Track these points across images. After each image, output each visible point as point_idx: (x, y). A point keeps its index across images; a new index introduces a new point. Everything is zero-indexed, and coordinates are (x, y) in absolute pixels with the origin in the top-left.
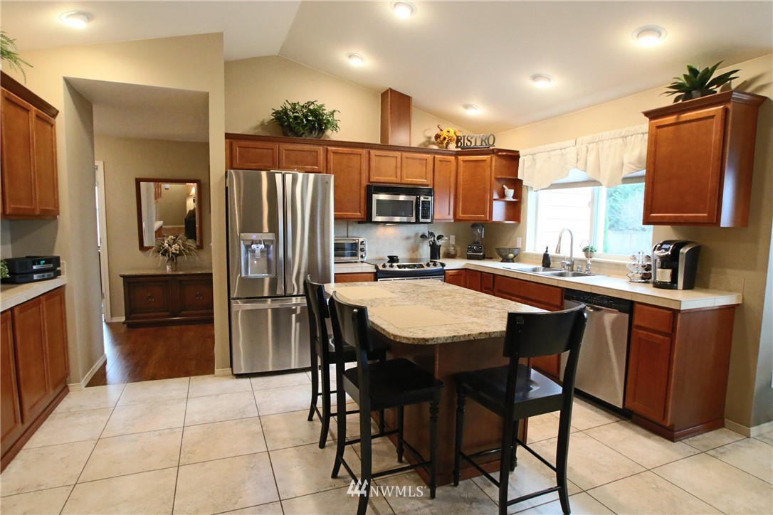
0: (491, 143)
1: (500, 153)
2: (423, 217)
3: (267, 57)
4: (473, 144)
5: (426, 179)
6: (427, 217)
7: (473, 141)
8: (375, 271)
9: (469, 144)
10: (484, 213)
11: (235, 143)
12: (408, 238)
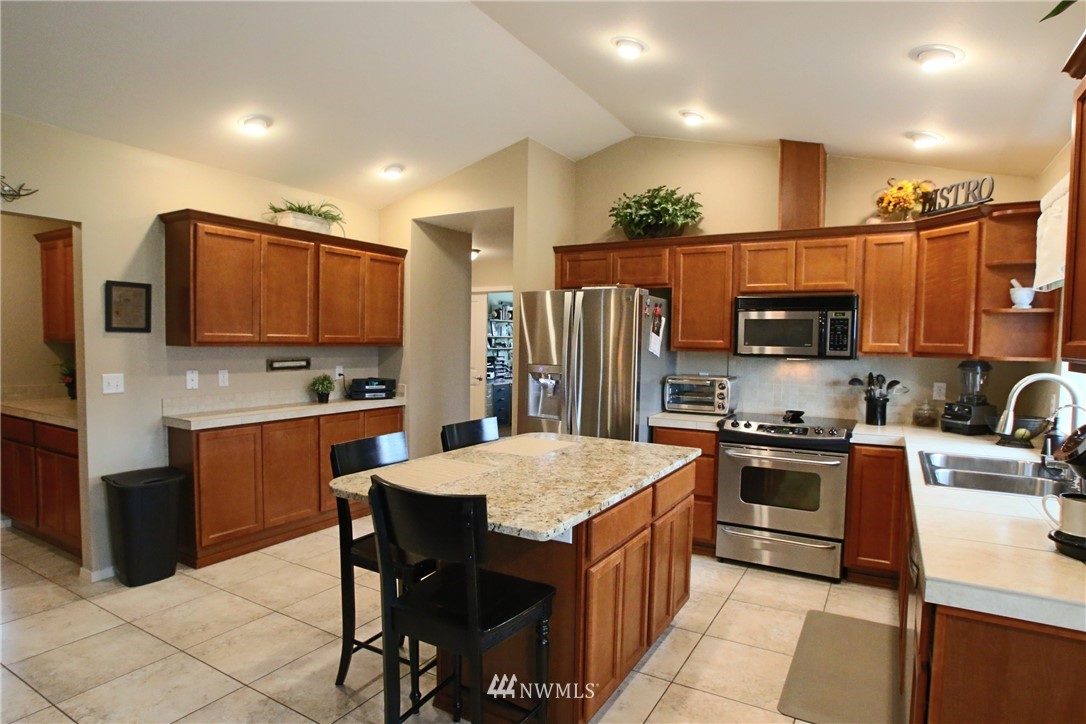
0: (984, 194)
1: (995, 214)
2: (833, 347)
3: (621, 143)
4: (951, 204)
5: (846, 280)
6: (843, 347)
7: (951, 197)
8: (717, 429)
9: (943, 205)
10: (963, 339)
11: (565, 257)
12: (835, 383)
